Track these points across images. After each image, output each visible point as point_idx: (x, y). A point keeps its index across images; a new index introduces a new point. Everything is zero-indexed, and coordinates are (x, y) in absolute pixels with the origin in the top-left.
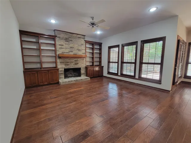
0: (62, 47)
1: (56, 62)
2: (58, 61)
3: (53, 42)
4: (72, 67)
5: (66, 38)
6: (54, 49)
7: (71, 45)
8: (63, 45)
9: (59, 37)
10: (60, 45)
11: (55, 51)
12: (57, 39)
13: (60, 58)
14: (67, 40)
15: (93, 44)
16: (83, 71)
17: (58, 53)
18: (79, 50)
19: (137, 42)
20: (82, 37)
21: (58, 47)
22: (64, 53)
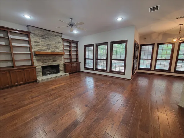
0: (38, 44)
1: (32, 60)
2: (34, 58)
3: (27, 39)
4: (50, 65)
5: (43, 35)
6: (28, 45)
7: (48, 43)
8: (39, 42)
9: (34, 34)
10: (35, 42)
11: (30, 48)
12: (32, 36)
13: (36, 55)
14: (43, 37)
15: (70, 42)
16: (61, 68)
17: (34, 50)
18: (57, 48)
19: (108, 43)
20: (59, 35)
21: (33, 44)
22: (41, 50)
